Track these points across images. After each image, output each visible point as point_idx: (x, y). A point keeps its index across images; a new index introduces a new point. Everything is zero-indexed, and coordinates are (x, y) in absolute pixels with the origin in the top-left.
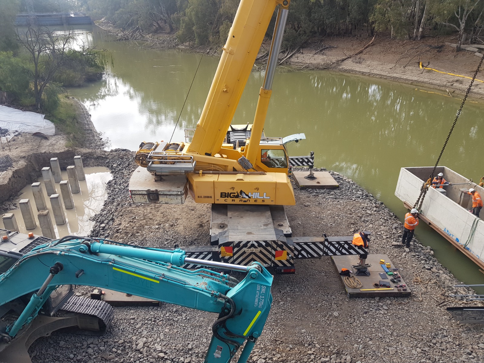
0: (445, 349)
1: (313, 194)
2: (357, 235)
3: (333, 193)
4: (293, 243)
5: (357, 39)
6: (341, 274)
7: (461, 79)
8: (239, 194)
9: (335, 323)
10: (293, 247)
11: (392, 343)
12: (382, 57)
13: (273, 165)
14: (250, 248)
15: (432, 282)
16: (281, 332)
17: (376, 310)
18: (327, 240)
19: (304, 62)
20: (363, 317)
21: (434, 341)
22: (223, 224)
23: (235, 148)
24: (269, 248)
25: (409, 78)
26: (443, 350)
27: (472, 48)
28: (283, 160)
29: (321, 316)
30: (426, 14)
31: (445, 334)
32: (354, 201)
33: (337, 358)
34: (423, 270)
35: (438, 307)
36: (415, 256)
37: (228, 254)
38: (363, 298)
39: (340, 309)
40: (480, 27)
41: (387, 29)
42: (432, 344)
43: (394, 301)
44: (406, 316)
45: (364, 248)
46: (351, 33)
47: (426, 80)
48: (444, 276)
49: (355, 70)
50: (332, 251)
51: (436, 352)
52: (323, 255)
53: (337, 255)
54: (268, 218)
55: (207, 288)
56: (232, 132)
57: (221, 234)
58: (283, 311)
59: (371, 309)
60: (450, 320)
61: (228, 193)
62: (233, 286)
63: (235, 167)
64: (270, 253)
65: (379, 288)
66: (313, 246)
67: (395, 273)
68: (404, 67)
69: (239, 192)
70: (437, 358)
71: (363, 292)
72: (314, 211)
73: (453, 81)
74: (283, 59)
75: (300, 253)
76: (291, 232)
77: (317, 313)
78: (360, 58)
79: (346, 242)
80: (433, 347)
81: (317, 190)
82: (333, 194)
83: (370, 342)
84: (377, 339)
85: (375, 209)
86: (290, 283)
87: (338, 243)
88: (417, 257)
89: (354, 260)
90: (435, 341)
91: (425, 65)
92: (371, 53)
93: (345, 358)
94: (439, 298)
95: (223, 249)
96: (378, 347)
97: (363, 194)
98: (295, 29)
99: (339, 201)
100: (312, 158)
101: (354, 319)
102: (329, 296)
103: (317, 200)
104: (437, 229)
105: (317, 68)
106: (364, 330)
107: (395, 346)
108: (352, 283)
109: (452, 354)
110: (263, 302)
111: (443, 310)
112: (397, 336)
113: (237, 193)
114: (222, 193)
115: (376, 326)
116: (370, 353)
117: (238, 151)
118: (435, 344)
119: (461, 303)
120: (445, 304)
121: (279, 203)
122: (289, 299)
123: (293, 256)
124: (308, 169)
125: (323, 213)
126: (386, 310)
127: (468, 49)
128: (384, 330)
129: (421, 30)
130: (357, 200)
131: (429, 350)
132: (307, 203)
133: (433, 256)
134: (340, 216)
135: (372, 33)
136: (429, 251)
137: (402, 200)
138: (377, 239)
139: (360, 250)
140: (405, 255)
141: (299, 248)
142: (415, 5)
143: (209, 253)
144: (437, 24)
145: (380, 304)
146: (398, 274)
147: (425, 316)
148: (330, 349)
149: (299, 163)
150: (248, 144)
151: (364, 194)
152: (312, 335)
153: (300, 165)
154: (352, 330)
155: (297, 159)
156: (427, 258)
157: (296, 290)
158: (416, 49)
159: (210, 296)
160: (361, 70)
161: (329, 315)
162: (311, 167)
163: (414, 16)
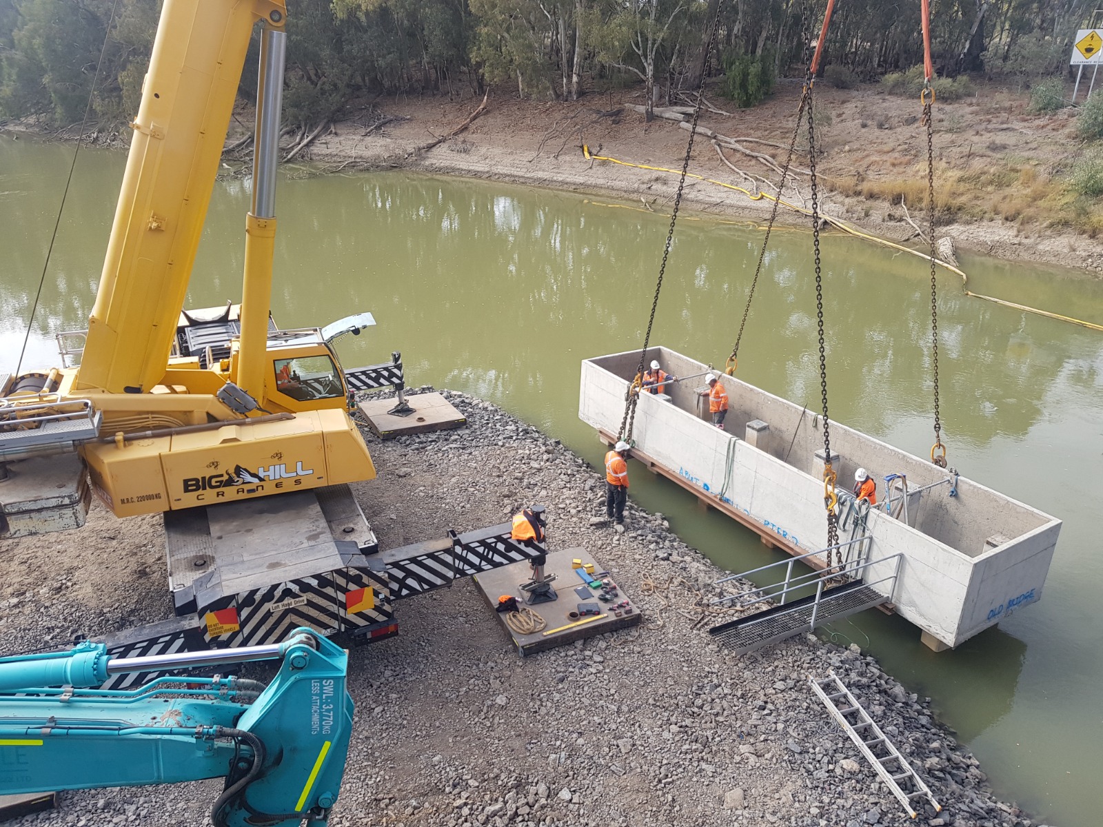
0: (721, 712)
1: (413, 447)
2: (519, 519)
3: (457, 437)
4: (384, 566)
5: (452, 100)
6: (498, 610)
7: (664, 175)
8: (234, 475)
9: (503, 721)
10: (387, 575)
11: (623, 729)
12: (509, 137)
13: (309, 395)
14: (281, 599)
15: (676, 582)
16: (387, 777)
17: (581, 668)
18: (458, 542)
19: (343, 153)
20: (559, 691)
21: (699, 702)
22: (201, 557)
23: (204, 366)
24: (329, 591)
25: (568, 180)
26: (717, 715)
27: (673, 113)
28: (331, 379)
29: (471, 714)
30: (580, 47)
31: (715, 681)
32: (502, 446)
33: (519, 796)
34: (655, 563)
35: (695, 632)
36: (636, 538)
37: (227, 626)
38: (550, 649)
39: (509, 688)
40: (680, 73)
41: (509, 77)
42: (696, 710)
43: (612, 640)
44: (640, 666)
45: (536, 543)
46: (437, 88)
47: (601, 181)
48: (696, 567)
49: (458, 167)
50: (472, 565)
51: (706, 722)
52: (455, 577)
53: (483, 570)
54: (317, 520)
55: (182, 722)
56: (190, 329)
57: (199, 583)
58: (384, 727)
59: (571, 669)
60: (719, 651)
61: (204, 478)
62: (251, 700)
63: (212, 412)
64: (333, 600)
65: (578, 620)
66: (430, 562)
67: (605, 581)
68: (556, 157)
69: (232, 471)
70: (709, 733)
71: (550, 637)
72: (422, 483)
73: (650, 181)
74: (292, 148)
75: (402, 584)
76: (376, 541)
77: (460, 710)
78: (464, 142)
79: (499, 539)
80: (699, 715)
81: (422, 436)
82: (456, 440)
83: (581, 741)
84: (592, 729)
85: (545, 457)
86: (391, 660)
87: (483, 543)
88: (640, 538)
89: (520, 573)
90: (701, 701)
91: (594, 152)
92: (486, 129)
93: (535, 792)
94: (692, 613)
95: (210, 619)
96: (598, 747)
97: (517, 430)
98: (309, 79)
99: (470, 454)
100: (399, 367)
101: (541, 700)
102: (481, 665)
103: (425, 458)
104: (667, 472)
105: (375, 166)
106: (564, 718)
107: (630, 734)
108: (525, 624)
109: (733, 717)
110: (331, 719)
111: (704, 635)
112: (630, 711)
113: (228, 474)
114: (186, 482)
115: (586, 701)
116: (583, 765)
117: (213, 373)
118: (701, 707)
119: (733, 611)
120: (705, 621)
121: (336, 480)
122: (394, 696)
123: (388, 595)
124: (394, 393)
125: (441, 485)
126: (599, 662)
127: (667, 115)
128: (602, 706)
129: (575, 79)
130: (507, 445)
131: (693, 722)
132: (404, 470)
133: (669, 530)
134: (480, 484)
135: (481, 87)
136: (660, 522)
137: (595, 427)
138: (561, 518)
139: (530, 548)
140: (619, 540)
141: (400, 574)
142: (557, 29)
143: (175, 636)
144: (603, 67)
145: (587, 653)
146: (612, 581)
147: (674, 656)
148: (500, 783)
149: (371, 382)
150: (238, 351)
151: (520, 429)
152: (457, 763)
153: (373, 387)
154: (540, 726)
155: (364, 373)
156: (659, 537)
157: (406, 671)
158: (572, 118)
159: (193, 740)
160: (471, 168)
161: (488, 707)
162: (399, 387)
163: (558, 51)
